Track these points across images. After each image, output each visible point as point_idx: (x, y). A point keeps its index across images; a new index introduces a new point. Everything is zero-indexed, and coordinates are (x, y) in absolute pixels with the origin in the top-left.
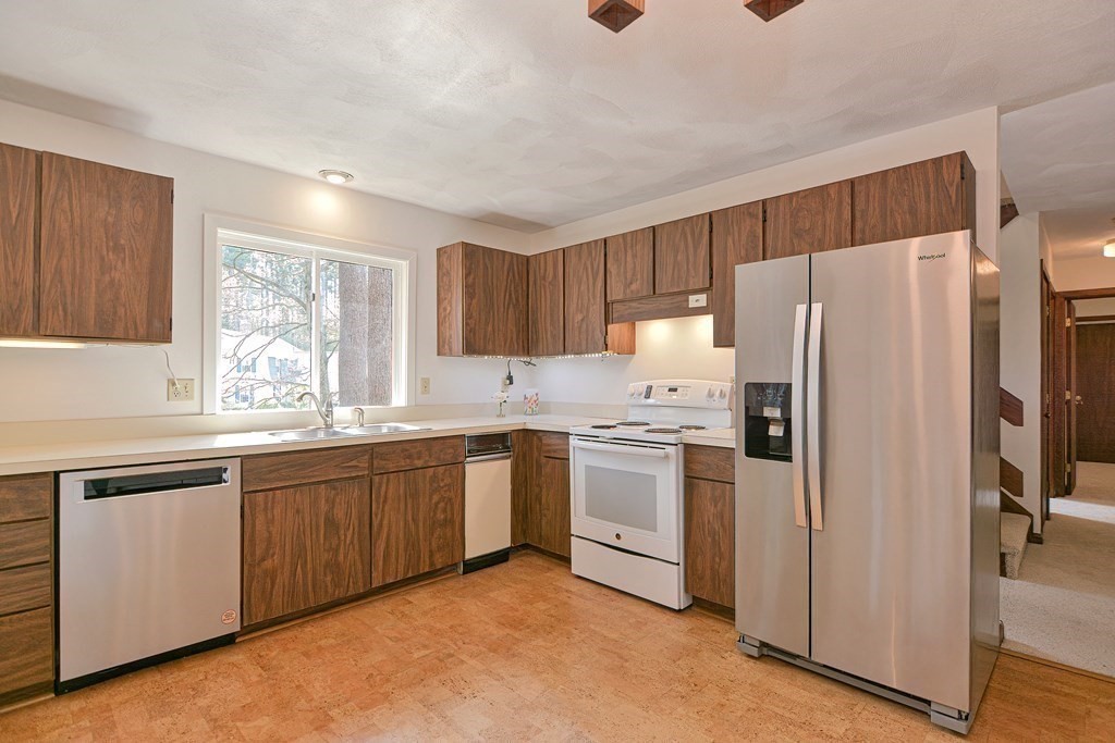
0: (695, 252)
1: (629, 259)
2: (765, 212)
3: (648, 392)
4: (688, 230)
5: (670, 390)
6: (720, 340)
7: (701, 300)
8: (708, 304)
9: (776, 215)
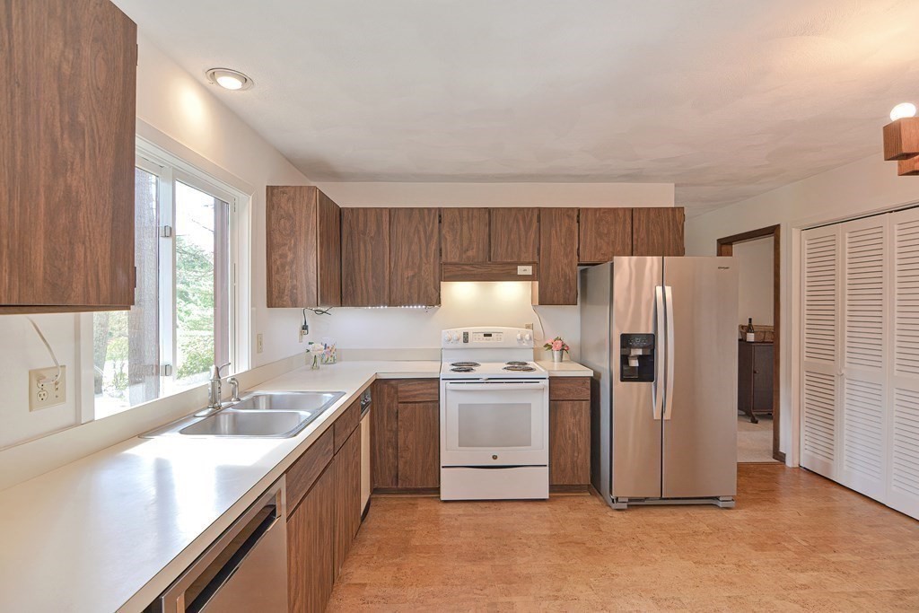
0: (526, 234)
1: (465, 228)
2: (578, 216)
3: (466, 338)
4: (520, 217)
5: (485, 335)
6: (545, 299)
7: (528, 270)
8: (533, 274)
9: (586, 220)
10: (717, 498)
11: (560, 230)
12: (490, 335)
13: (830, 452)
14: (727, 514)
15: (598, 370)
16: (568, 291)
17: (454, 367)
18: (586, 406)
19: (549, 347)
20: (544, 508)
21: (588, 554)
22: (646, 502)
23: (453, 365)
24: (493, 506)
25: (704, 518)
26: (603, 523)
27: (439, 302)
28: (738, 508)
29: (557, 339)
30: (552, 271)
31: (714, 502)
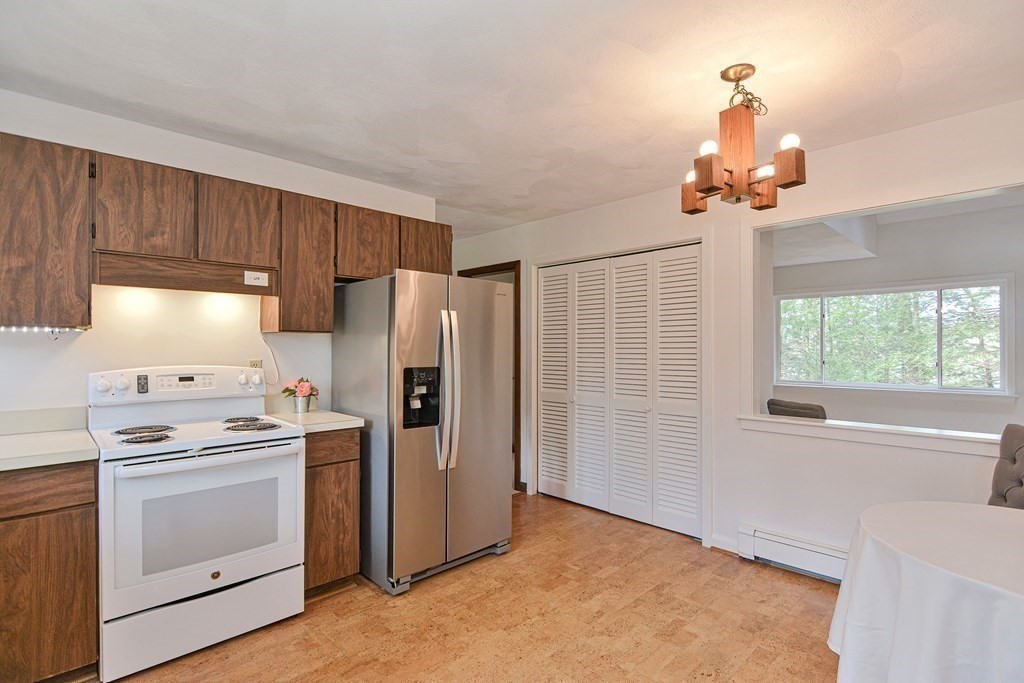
2: (336, 213)
3: (143, 385)
4: (250, 197)
5: (181, 379)
6: (289, 324)
7: (262, 279)
8: (270, 286)
9: (346, 220)
10: (495, 546)
11: (312, 229)
12: (192, 379)
13: (563, 475)
14: (507, 559)
15: (370, 418)
16: (322, 314)
17: (125, 437)
18: (354, 467)
19: (291, 392)
20: (299, 628)
21: (387, 673)
22: (429, 574)
23: (119, 433)
24: (213, 656)
25: (489, 573)
26: (387, 620)
27: (86, 321)
28: (512, 549)
29: (301, 380)
30: (299, 284)
31: (492, 551)
